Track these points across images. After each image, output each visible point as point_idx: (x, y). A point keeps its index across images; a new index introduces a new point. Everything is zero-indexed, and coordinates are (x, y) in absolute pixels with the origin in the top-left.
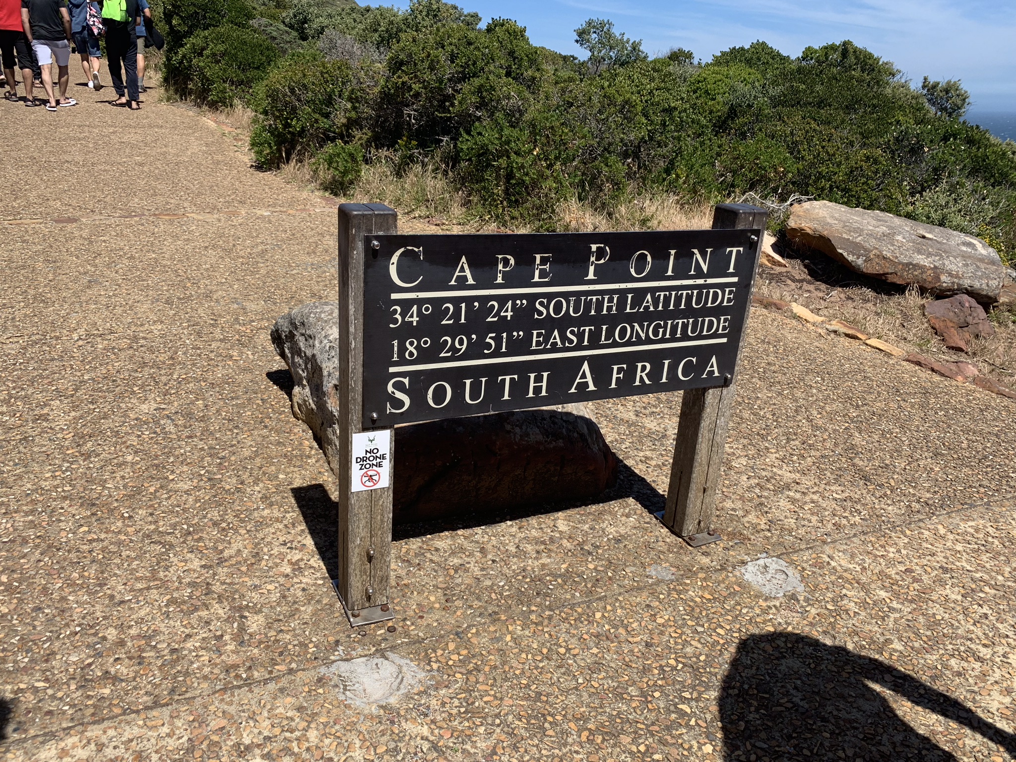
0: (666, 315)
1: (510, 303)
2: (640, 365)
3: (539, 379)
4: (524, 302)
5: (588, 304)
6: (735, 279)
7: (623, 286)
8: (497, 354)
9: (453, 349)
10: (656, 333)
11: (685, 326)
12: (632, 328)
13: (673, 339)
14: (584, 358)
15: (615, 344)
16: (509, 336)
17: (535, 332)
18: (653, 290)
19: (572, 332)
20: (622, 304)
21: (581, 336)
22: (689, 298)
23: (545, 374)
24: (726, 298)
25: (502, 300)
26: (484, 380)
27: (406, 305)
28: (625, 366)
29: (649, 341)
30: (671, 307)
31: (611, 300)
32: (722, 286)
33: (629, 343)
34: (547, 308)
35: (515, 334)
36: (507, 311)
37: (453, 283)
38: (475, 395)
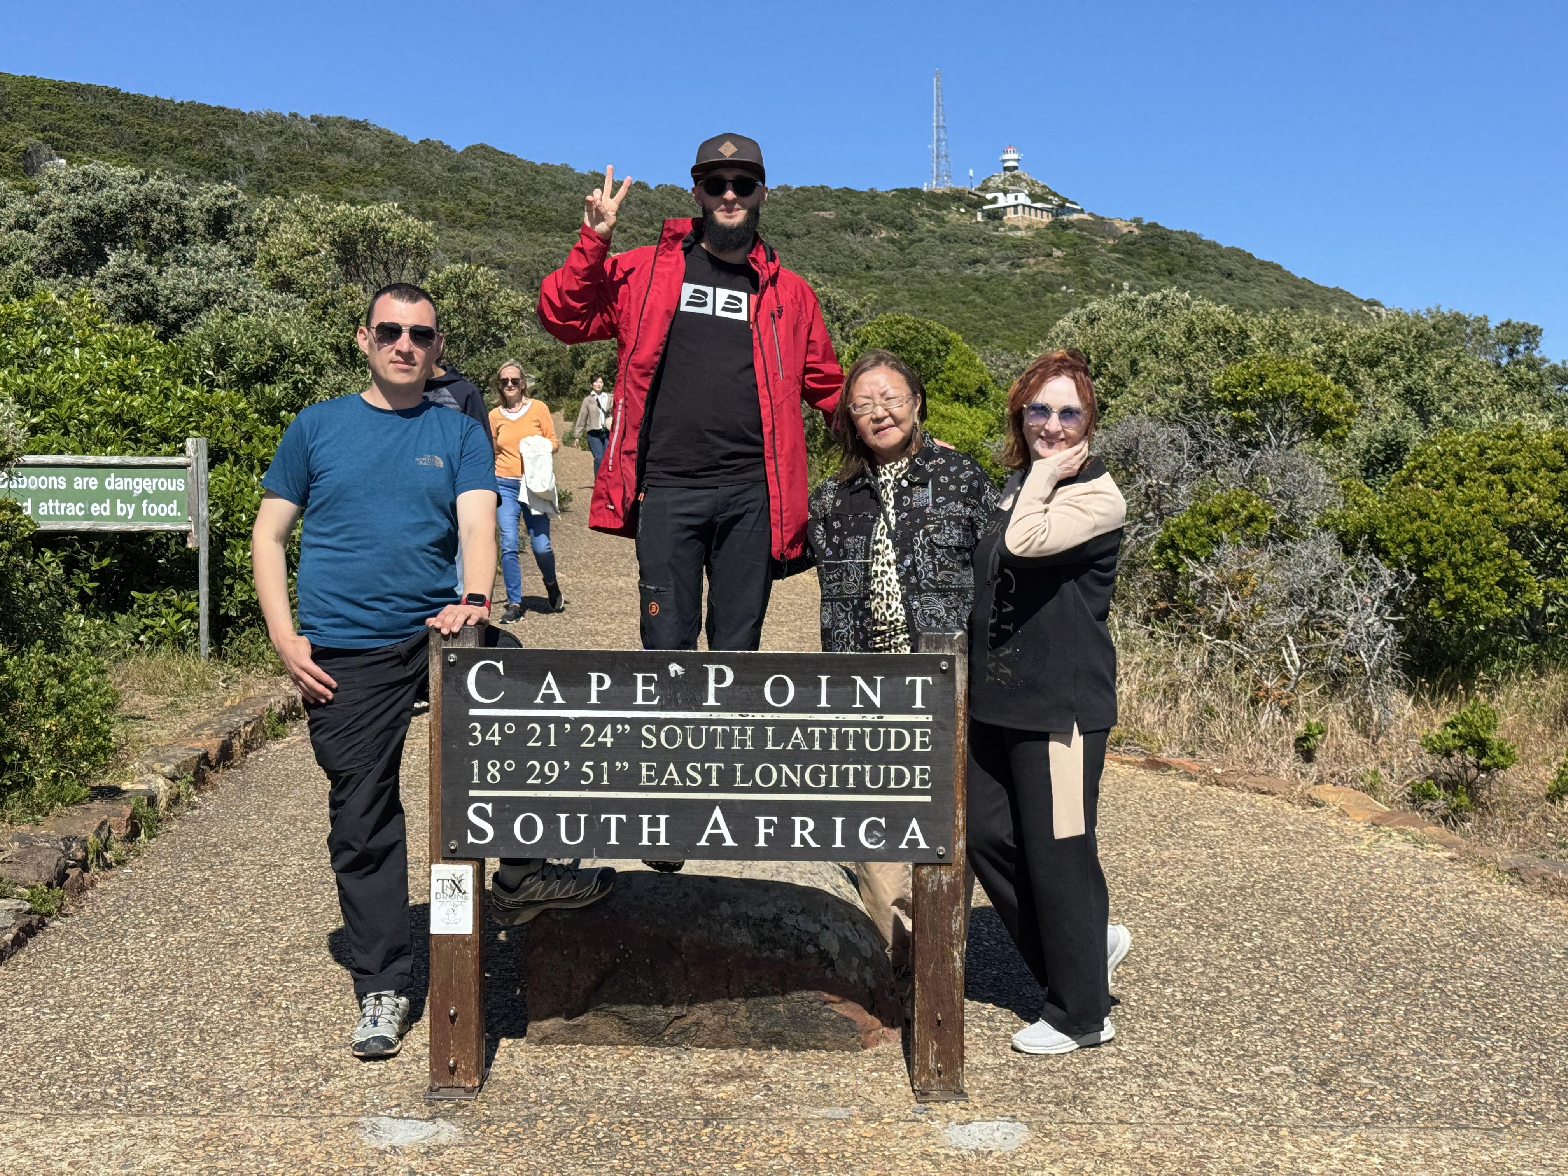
0: (826, 756)
1: (608, 728)
2: (798, 820)
3: (654, 823)
4: (627, 727)
5: (712, 737)
6: (930, 718)
7: (758, 716)
8: (596, 786)
9: (542, 774)
10: (815, 779)
11: (859, 775)
12: (780, 771)
13: (843, 790)
14: (713, 804)
15: (756, 789)
16: (612, 767)
17: (644, 764)
18: (803, 725)
19: (694, 768)
20: (759, 737)
21: (706, 774)
22: (859, 739)
23: (663, 818)
24: (919, 742)
25: (600, 723)
26: (583, 816)
27: (487, 723)
28: (775, 819)
29: (804, 789)
30: (834, 747)
31: (743, 732)
32: (908, 726)
33: (776, 789)
34: (658, 737)
35: (618, 764)
36: (605, 736)
37: (538, 701)
38: (572, 833)
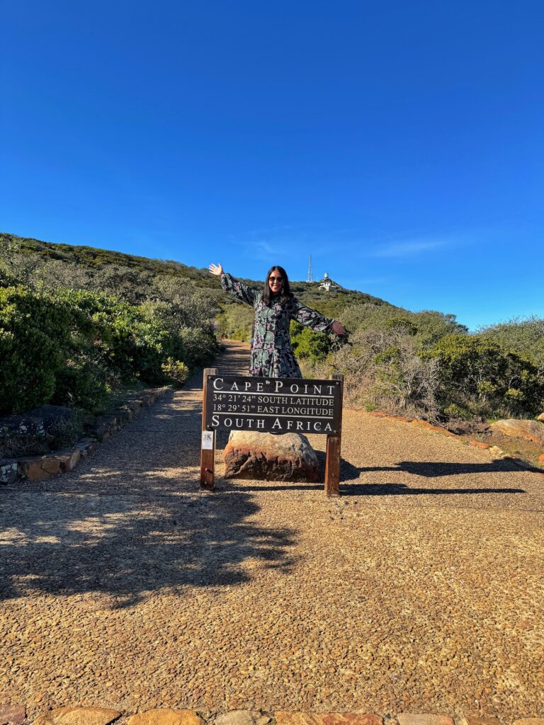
0: (306, 406)
1: (250, 397)
2: (298, 422)
3: (261, 422)
4: (255, 397)
6: (333, 397)
7: (289, 395)
8: (246, 412)
9: (232, 409)
10: (303, 412)
11: (314, 411)
12: (294, 409)
13: (310, 415)
14: (276, 417)
15: (287, 414)
16: (250, 407)
17: (259, 407)
18: (300, 398)
19: (272, 408)
20: (289, 400)
21: (275, 410)
22: (315, 402)
23: (263, 421)
24: (330, 403)
25: (248, 396)
26: (242, 420)
27: (218, 394)
28: (292, 422)
29: (300, 414)
30: (308, 404)
31: (285, 399)
32: (328, 399)
33: (293, 414)
34: (262, 400)
35: (252, 406)
36: (249, 399)
37: (232, 389)
38: (239, 424)
